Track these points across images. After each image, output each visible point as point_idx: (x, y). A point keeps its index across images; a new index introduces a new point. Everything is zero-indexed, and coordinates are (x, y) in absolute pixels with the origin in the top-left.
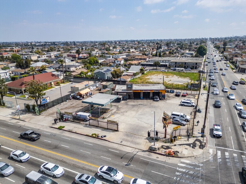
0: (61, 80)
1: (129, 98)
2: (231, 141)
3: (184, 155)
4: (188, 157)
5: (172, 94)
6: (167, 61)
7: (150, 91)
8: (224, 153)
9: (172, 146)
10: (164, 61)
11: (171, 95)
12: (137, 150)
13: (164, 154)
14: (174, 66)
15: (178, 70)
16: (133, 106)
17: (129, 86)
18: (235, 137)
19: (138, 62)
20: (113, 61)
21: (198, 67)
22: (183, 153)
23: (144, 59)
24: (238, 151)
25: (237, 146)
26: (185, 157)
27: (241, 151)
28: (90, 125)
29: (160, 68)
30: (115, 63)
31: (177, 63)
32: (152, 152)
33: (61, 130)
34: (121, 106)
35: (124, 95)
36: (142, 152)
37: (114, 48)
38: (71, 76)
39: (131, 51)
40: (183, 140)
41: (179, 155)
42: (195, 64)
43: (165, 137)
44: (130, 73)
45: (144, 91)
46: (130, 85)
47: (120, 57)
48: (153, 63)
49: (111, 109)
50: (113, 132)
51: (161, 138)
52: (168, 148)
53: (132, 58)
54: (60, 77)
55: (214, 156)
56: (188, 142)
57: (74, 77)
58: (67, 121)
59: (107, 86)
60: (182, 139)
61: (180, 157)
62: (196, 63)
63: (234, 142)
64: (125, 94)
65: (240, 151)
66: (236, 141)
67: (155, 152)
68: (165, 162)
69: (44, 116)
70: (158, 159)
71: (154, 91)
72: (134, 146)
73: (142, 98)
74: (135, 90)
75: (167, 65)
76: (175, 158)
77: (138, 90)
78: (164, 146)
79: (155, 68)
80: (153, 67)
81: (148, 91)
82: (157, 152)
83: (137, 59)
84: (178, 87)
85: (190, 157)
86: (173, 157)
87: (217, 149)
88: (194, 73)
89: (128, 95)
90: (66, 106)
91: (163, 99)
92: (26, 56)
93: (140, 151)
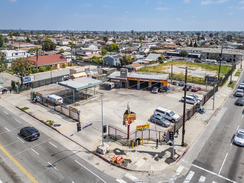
0: (69, 63)
1: (122, 86)
2: (223, 160)
3: (136, 166)
4: (139, 171)
5: (181, 87)
6: (198, 52)
7: (148, 81)
8: (199, 177)
9: (129, 151)
10: (195, 52)
11: (179, 88)
12: (82, 149)
13: (109, 160)
14: (206, 57)
15: (208, 61)
16: (122, 95)
17: (123, 72)
18: (233, 156)
19: (165, 51)
20: (137, 49)
21: (236, 60)
22: (136, 164)
23: (174, 49)
24: (224, 178)
25: (227, 169)
26: (135, 171)
27: (229, 180)
28: (55, 110)
29: (188, 58)
30: (139, 51)
31: (209, 54)
32: (97, 155)
33: (23, 111)
34: (108, 94)
35: (117, 82)
36: (86, 152)
37: (149, 37)
38: (82, 60)
39: (167, 40)
40: (150, 147)
41: (129, 166)
42: (233, 56)
43: (128, 138)
44: (146, 61)
45: (141, 80)
46: (125, 71)
47: (149, 46)
48: (179, 53)
49: (94, 96)
50: (73, 121)
51: (123, 139)
52: (122, 152)
53: (162, 47)
54: (67, 60)
55: (180, 178)
56: (154, 150)
57: (84, 61)
58: (37, 103)
59: (107, 71)
60: (149, 145)
61: (128, 170)
62: (235, 56)
63: (227, 162)
64: (119, 81)
65: (227, 179)
66: (230, 162)
67: (101, 155)
68: (101, 173)
69: (21, 95)
70: (96, 166)
71: (153, 81)
72: (82, 143)
73: (138, 88)
74: (131, 78)
75: (197, 56)
76: (120, 170)
77: (134, 78)
78: (118, 149)
79: (182, 58)
80: (179, 57)
81: (147, 81)
82: (103, 156)
83: (166, 48)
84: (194, 79)
85: (142, 172)
86: (119, 167)
87: (192, 169)
88: (228, 66)
89: (121, 83)
90: (52, 88)
91: (163, 92)
92: (59, 41)
93: (85, 150)
